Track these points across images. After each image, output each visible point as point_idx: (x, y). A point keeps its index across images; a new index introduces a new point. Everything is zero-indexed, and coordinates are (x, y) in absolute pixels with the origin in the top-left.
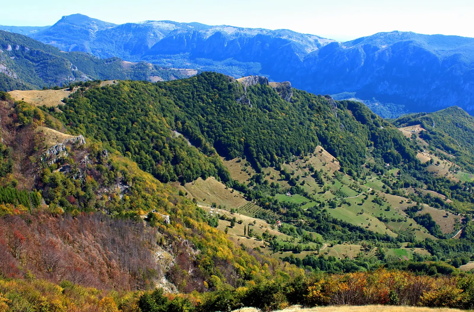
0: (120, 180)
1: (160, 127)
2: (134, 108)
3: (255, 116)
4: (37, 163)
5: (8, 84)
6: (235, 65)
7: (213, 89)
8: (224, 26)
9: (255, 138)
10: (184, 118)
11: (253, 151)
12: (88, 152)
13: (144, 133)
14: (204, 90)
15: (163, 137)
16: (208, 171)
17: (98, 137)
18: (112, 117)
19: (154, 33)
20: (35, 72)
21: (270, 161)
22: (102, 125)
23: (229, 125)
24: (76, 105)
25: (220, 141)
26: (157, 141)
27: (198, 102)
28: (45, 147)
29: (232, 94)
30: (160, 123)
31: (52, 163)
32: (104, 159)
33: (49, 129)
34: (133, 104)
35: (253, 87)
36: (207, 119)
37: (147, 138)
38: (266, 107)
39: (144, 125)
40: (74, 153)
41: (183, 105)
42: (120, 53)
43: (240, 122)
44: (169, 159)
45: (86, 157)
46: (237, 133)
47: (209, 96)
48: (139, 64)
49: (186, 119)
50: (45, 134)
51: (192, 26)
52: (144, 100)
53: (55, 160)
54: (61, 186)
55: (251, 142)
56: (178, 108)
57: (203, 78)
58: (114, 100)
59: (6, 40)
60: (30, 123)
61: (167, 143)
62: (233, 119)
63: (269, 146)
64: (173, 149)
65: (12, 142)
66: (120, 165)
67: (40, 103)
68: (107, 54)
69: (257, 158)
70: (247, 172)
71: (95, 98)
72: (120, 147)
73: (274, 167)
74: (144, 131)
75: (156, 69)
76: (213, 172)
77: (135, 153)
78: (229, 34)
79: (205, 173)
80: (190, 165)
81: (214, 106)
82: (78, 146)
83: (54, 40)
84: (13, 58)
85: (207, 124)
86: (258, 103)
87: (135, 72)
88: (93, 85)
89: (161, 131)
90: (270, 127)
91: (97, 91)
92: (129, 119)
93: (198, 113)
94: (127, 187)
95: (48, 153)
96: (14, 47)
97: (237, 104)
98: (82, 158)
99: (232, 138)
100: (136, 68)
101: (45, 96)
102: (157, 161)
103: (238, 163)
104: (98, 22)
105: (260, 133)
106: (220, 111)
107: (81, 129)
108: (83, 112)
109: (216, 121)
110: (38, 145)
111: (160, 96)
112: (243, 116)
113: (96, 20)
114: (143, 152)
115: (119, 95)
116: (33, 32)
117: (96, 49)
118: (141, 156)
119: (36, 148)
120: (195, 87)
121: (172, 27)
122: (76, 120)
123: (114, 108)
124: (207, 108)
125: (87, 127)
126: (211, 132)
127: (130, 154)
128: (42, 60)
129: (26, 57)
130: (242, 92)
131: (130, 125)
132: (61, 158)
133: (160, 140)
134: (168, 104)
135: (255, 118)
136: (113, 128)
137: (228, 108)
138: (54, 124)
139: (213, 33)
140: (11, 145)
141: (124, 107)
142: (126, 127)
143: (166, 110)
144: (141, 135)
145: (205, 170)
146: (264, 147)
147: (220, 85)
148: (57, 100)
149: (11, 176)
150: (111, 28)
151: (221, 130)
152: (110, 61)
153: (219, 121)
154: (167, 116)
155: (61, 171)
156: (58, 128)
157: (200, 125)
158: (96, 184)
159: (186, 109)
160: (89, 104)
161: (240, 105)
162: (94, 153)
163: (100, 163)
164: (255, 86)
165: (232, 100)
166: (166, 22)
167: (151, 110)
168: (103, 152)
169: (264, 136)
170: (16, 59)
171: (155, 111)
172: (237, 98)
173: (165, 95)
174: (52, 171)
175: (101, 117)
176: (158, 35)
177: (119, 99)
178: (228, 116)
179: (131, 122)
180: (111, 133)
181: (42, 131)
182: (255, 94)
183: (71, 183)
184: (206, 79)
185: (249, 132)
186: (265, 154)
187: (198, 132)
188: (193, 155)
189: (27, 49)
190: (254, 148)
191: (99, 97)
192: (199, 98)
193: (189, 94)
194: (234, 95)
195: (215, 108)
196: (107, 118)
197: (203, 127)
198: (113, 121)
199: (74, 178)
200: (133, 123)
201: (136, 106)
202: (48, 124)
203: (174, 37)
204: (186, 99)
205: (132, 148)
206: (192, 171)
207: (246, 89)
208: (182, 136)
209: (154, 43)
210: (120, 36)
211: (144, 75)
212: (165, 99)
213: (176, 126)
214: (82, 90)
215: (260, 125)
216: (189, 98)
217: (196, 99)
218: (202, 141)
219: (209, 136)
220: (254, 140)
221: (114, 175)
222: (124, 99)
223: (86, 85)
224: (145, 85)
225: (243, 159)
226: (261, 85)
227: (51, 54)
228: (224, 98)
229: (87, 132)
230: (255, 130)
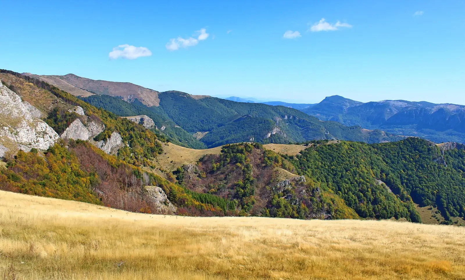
0: (326, 210)
1: (367, 176)
2: (349, 161)
3: (449, 174)
4: (270, 191)
5: (279, 140)
6: (455, 135)
7: (415, 150)
8: (447, 104)
9: (446, 191)
10: (388, 171)
11: (443, 202)
12: (307, 188)
13: (354, 179)
14: (408, 151)
15: (368, 183)
16: (401, 213)
17: (319, 179)
18: (332, 166)
19: (390, 109)
20: (300, 134)
21: (459, 212)
22: (324, 170)
23: (424, 180)
24: (308, 156)
25: (416, 191)
26: (363, 186)
27: (402, 160)
28: (277, 181)
29: (430, 156)
30: (367, 173)
31: (280, 192)
32: (316, 193)
33: (283, 169)
34: (349, 157)
35: (450, 151)
36: (407, 173)
37: (356, 183)
38: (461, 168)
39: (355, 173)
40: (296, 188)
41: (389, 161)
42: (364, 123)
43: (435, 178)
44: (370, 200)
45: (304, 191)
46: (431, 187)
47: (411, 156)
48: (374, 131)
49: (390, 171)
50: (280, 172)
51: (421, 104)
52: (357, 156)
53: (282, 190)
54: (283, 208)
55: (442, 195)
56: (385, 163)
57: (408, 142)
58: (335, 154)
59: (284, 112)
60: (271, 165)
61: (370, 188)
62: (429, 175)
63: (459, 200)
64: (374, 193)
65: (258, 176)
66: (328, 199)
67: (285, 153)
68: (354, 124)
69: (447, 208)
70: (436, 219)
71: (323, 152)
72: (334, 187)
73: (463, 218)
74: (354, 178)
75: (387, 135)
76: (406, 214)
77: (345, 193)
78: (451, 110)
79: (398, 214)
80: (386, 206)
81: (414, 164)
82: (300, 183)
83: (319, 113)
84: (287, 124)
85: (406, 177)
86: (453, 163)
87: (371, 137)
88: (322, 143)
89: (367, 179)
90: (462, 184)
91: (324, 147)
92: (345, 168)
93: (400, 168)
94: (330, 215)
95: (278, 186)
96: (289, 117)
97: (434, 163)
98: (302, 191)
99: (426, 190)
100: (372, 134)
101: (289, 148)
102: (360, 201)
103: (430, 210)
104: (350, 101)
105: (452, 188)
106: (419, 168)
107: (308, 172)
108: (312, 160)
109: (414, 176)
110: (273, 179)
111: (371, 154)
112: (438, 174)
113: (349, 99)
114: (350, 193)
115: (340, 151)
116: (306, 107)
117: (347, 120)
118: (349, 195)
119: (271, 181)
120: (400, 148)
121: (404, 105)
122: (306, 165)
123: (335, 160)
124: (409, 165)
125: (312, 171)
126: (409, 183)
127: (341, 193)
128: (306, 126)
129: (296, 124)
130: (440, 154)
131: (344, 172)
132: (287, 189)
133: (365, 186)
134: (376, 160)
135: (449, 176)
136: (332, 174)
137: (426, 166)
138: (287, 166)
139: (437, 109)
140: (256, 178)
141: (342, 160)
142: (341, 174)
143: (374, 164)
144: (351, 180)
145: (399, 212)
146: (455, 200)
147: (421, 148)
148: (296, 151)
149: (253, 197)
150: (358, 105)
151: (418, 183)
152: (353, 129)
153: (417, 176)
154: (374, 169)
155: (285, 198)
156: (289, 170)
157: (401, 177)
158: (307, 210)
159: (392, 165)
160: (317, 156)
161: (437, 165)
162: (310, 189)
163: (313, 196)
164: (453, 150)
165: (430, 160)
166: (400, 101)
167: (361, 163)
168: (316, 189)
169: (455, 191)
170: (290, 125)
171: (365, 164)
172: (434, 159)
173: (376, 153)
174: (279, 197)
175: (324, 165)
176: (393, 111)
177: (339, 154)
178: (425, 172)
179: (345, 171)
180: (329, 177)
181: (278, 170)
182: (452, 157)
183: (289, 207)
184: (410, 143)
185: (442, 186)
186: (454, 205)
187: (398, 182)
188: (390, 199)
189: (297, 118)
190: (445, 200)
191: (325, 151)
192: (403, 157)
193: (395, 154)
194: (431, 156)
195: (415, 165)
196: (328, 166)
197: (403, 179)
198: (333, 169)
199: (293, 204)
200: (347, 171)
201: (351, 160)
202: (283, 166)
203: (405, 112)
204: (392, 157)
205: (342, 189)
206: (387, 211)
207: (443, 152)
208: (384, 184)
209: (390, 116)
210: (364, 111)
211: (377, 139)
212: (375, 156)
213: (381, 176)
214: (314, 146)
215: (453, 181)
216: (395, 156)
217: (400, 157)
218: (401, 189)
219: (407, 186)
220: (446, 193)
221: (322, 206)
222: (343, 154)
223: (318, 143)
224: (361, 145)
225: (434, 207)
226: (458, 150)
227: (312, 122)
228: (423, 158)
229: (313, 175)
230: (447, 186)
